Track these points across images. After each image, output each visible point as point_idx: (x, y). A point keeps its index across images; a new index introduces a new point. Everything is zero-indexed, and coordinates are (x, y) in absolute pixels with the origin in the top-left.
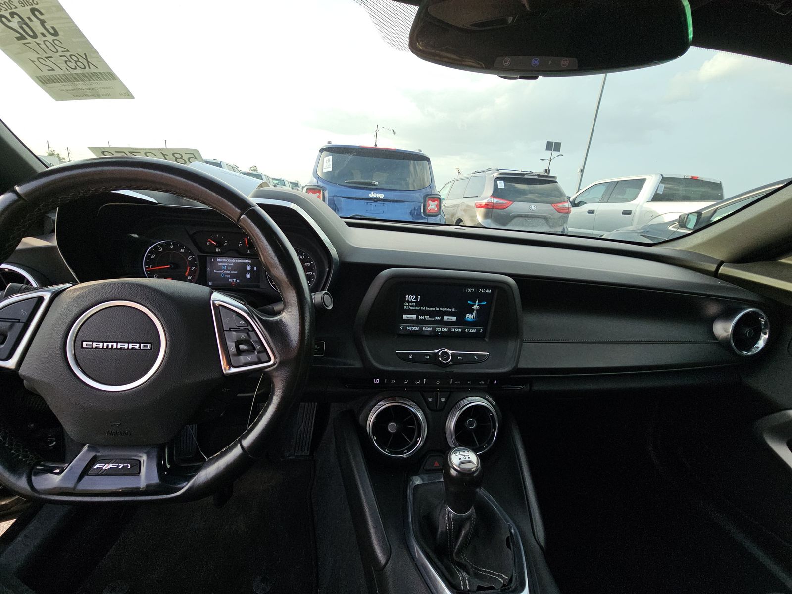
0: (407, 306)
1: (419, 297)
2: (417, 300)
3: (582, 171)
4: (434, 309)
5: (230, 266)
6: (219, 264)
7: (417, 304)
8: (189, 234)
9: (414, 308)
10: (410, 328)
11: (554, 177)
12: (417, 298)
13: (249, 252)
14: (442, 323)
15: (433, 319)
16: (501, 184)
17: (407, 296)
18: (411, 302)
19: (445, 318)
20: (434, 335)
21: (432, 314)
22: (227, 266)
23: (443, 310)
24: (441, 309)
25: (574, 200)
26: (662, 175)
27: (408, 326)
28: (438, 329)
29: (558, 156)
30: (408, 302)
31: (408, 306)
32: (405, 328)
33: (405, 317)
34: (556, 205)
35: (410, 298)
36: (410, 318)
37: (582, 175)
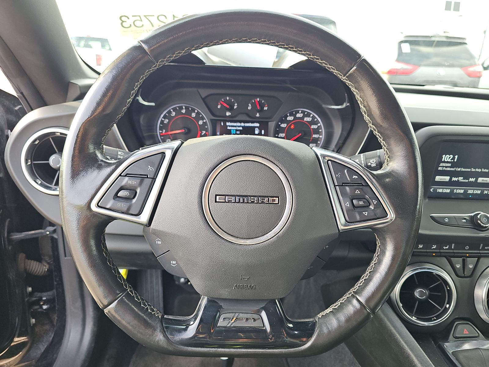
0: (441, 167)
1: (456, 157)
2: (454, 160)
4: (469, 170)
5: (238, 130)
6: (229, 128)
7: (453, 164)
8: (201, 97)
9: (448, 169)
10: (440, 191)
11: (464, 39)
12: (454, 158)
13: (258, 115)
14: (476, 185)
15: (467, 181)
16: (406, 48)
17: (444, 156)
18: (448, 162)
19: (480, 180)
20: (466, 197)
21: (466, 175)
22: (236, 130)
23: (480, 170)
24: (477, 170)
27: (439, 188)
28: (470, 192)
29: (459, 16)
30: (444, 162)
31: (443, 167)
32: (435, 190)
33: (438, 178)
34: (465, 68)
35: (447, 158)
36: (443, 179)
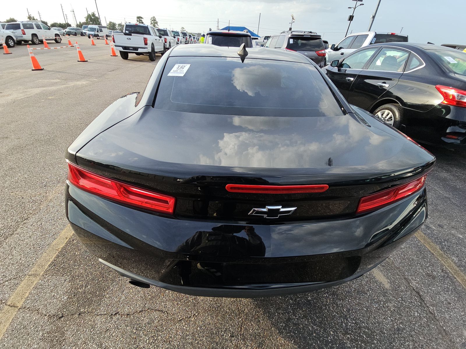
3: (374, 17)
11: (320, 36)
25: (337, 47)
26: (376, 33)
29: (360, 5)
34: (318, 52)
37: (373, 20)
